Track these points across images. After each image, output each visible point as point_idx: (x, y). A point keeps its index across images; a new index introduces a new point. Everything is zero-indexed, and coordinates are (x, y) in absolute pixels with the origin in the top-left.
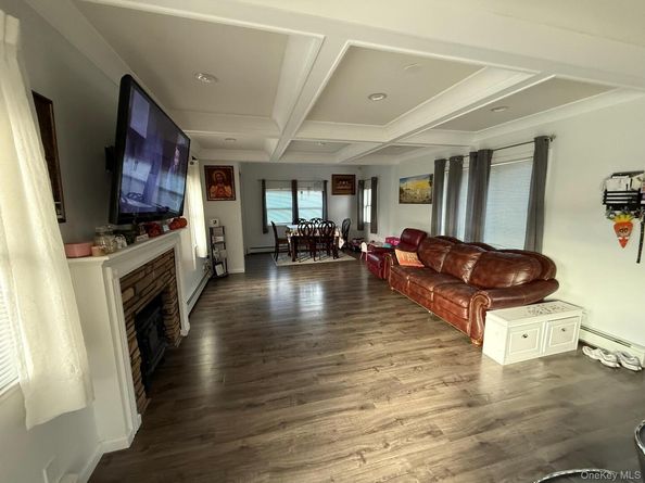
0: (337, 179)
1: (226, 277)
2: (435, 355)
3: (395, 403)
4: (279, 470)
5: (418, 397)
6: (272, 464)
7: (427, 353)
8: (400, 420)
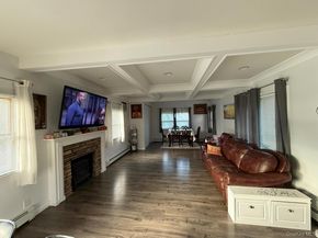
0: (196, 107)
1: (136, 151)
2: (196, 206)
3: (152, 222)
4: (86, 231)
5: (166, 224)
6: (86, 228)
7: (193, 203)
8: (147, 230)
